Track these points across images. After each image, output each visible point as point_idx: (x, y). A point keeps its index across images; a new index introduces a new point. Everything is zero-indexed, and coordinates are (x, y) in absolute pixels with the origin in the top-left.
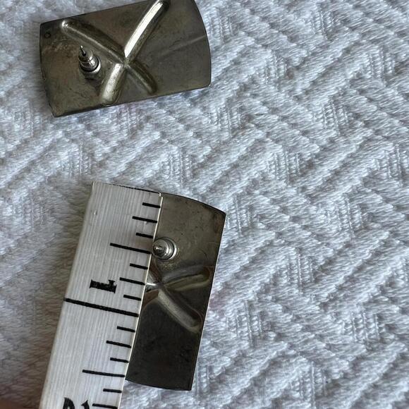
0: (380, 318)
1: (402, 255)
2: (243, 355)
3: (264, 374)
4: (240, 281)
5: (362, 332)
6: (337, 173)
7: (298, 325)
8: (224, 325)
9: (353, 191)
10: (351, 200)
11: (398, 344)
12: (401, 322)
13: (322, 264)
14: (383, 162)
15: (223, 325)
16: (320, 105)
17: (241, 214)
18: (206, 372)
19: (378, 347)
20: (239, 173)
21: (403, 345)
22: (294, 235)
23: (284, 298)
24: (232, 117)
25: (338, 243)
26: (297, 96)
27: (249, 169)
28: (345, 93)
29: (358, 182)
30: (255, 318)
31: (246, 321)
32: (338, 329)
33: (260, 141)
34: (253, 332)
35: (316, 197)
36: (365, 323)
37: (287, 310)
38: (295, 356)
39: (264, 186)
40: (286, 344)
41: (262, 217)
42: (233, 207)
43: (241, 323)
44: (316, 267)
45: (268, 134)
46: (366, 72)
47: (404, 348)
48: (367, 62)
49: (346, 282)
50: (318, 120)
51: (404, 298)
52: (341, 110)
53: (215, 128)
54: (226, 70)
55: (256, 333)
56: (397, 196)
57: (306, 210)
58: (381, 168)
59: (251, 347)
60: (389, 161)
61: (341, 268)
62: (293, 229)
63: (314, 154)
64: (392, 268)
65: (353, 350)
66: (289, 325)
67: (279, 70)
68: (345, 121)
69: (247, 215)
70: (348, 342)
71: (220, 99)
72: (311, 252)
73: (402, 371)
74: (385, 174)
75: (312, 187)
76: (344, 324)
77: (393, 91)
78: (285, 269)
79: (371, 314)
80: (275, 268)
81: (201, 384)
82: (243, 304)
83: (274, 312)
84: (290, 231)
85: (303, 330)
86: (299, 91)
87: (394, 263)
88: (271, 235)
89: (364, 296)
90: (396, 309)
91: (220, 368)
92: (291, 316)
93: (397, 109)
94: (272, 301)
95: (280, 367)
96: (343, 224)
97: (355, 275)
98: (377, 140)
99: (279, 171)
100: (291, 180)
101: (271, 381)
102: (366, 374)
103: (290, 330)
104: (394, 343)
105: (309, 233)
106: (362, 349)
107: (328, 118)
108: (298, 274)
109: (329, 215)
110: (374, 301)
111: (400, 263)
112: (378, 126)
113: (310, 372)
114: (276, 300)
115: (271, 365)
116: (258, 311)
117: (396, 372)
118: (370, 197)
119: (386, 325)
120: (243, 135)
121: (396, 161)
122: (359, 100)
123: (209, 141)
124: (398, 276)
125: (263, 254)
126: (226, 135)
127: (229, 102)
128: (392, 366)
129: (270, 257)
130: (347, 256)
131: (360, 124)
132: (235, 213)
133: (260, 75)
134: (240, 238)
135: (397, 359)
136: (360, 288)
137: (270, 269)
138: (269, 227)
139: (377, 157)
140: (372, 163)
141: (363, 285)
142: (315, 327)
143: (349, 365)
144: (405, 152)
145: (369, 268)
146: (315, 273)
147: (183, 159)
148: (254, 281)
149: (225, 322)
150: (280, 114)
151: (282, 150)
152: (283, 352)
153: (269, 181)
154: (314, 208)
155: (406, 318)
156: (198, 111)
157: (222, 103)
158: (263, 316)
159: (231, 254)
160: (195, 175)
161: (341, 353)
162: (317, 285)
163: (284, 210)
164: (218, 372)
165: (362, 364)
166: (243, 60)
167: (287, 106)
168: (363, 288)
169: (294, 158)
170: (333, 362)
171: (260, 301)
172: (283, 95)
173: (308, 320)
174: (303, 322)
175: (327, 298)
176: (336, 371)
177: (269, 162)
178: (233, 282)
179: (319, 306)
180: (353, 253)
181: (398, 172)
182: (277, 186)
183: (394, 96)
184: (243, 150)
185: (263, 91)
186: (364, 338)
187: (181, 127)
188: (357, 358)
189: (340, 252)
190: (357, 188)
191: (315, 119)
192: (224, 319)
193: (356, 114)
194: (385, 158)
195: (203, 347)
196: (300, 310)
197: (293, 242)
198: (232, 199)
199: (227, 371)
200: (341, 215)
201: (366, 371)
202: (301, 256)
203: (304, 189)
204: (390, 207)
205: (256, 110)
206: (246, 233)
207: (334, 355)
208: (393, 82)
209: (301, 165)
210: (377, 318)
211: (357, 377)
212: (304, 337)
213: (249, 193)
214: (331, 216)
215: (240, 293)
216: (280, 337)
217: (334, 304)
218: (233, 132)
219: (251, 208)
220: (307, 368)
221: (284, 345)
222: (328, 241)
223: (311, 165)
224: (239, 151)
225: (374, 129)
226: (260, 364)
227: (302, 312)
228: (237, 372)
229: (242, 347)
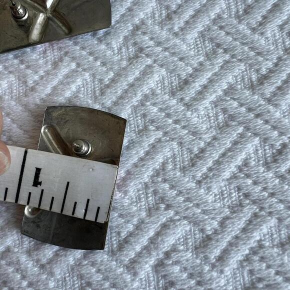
0: (239, 189)
1: (253, 143)
2: (142, 222)
3: (158, 234)
4: (138, 169)
5: (226, 200)
6: (205, 87)
7: (181, 197)
8: (128, 201)
9: (217, 99)
10: (216, 106)
11: (251, 207)
12: (253, 191)
13: (196, 153)
14: (238, 78)
15: (126, 202)
16: (192, 39)
17: (137, 120)
18: (116, 236)
19: (237, 210)
20: (134, 91)
21: (256, 207)
22: (176, 133)
23: (170, 179)
24: (128, 49)
25: (207, 137)
26: (175, 33)
27: (142, 87)
28: (209, 29)
29: (220, 93)
30: (149, 195)
31: (143, 197)
32: (210, 198)
33: (150, 66)
34: (149, 205)
35: (191, 105)
36: (228, 193)
37: (172, 187)
38: (179, 220)
39: (153, 99)
40: (173, 212)
41: (152, 121)
42: (131, 116)
43: (140, 199)
44: (192, 155)
45: (155, 61)
46: (224, 13)
47: (256, 209)
48: (224, 6)
49: (214, 165)
50: (190, 50)
51: (255, 173)
52: (207, 42)
53: (116, 58)
54: (123, 16)
55: (151, 206)
56: (248, 101)
57: (184, 114)
58: (237, 82)
59: (148, 216)
60: (242, 76)
61: (210, 155)
62: (175, 129)
63: (189, 74)
64: (246, 153)
65: (221, 213)
66: (175, 198)
67: (161, 14)
68: (210, 49)
69: (141, 121)
70: (217, 208)
71: (119, 37)
72: (188, 145)
73: (255, 225)
74: (239, 86)
75: (187, 98)
76: (213, 195)
77: (243, 26)
78: (170, 158)
79: (232, 187)
80: (163, 158)
81: (112, 245)
82: (141, 185)
83: (164, 190)
84: (173, 130)
85: (184, 201)
86: (176, 29)
87: (247, 149)
88: (160, 134)
89: (227, 174)
90: (249, 182)
91: (126, 233)
92: (176, 192)
93: (246, 39)
94: (161, 182)
95: (169, 229)
96: (211, 123)
97: (220, 160)
98: (233, 62)
99: (163, 88)
100: (173, 94)
101: (162, 239)
102: (230, 229)
103: (175, 202)
104: (249, 206)
105: (187, 131)
106: (227, 212)
107: (198, 48)
108: (179, 161)
109: (200, 117)
110: (234, 177)
111: (252, 149)
112: (234, 52)
113: (190, 231)
114: (165, 181)
115: (162, 228)
116: (152, 189)
117: (251, 227)
118: (229, 103)
119: (244, 194)
120: (137, 62)
121: (246, 77)
122: (219, 34)
123: (112, 68)
124: (251, 158)
125: (154, 149)
126: (124, 63)
127: (126, 38)
128: (248, 222)
129: (159, 150)
130: (214, 146)
131: (221, 51)
132: (133, 119)
133: (147, 18)
134: (137, 137)
135: (252, 217)
136: (224, 169)
137: (160, 159)
138: (158, 128)
139: (234, 74)
140: (230, 79)
141: (226, 166)
142: (193, 198)
143: (218, 224)
144: (253, 70)
145: (229, 154)
146: (192, 160)
147: (93, 82)
148: (148, 168)
149: (128, 199)
150: (163, 46)
151: (165, 73)
152: (171, 218)
153: (157, 95)
154: (190, 113)
155: (256, 188)
156: (103, 47)
157: (121, 40)
158: (155, 193)
159: (131, 149)
160: (102, 94)
161: (212, 216)
162: (193, 168)
163: (168, 116)
164: (124, 235)
165: (227, 222)
166: (135, 7)
167: (168, 40)
168: (226, 168)
169: (174, 78)
170: (207, 222)
171: (153, 182)
172: (165, 32)
173: (188, 193)
174: (184, 195)
175: (201, 177)
176: (209, 228)
177: (157, 81)
178: (133, 170)
179: (196, 183)
180: (218, 144)
181: (248, 84)
182: (163, 98)
183: (244, 30)
184: (137, 73)
185: (150, 29)
186: (228, 204)
187: (91, 58)
188: (224, 219)
189: (209, 144)
190: (220, 97)
191: (188, 48)
192: (127, 197)
193: (218, 44)
194: (239, 75)
195: (113, 218)
196: (182, 187)
197: (176, 138)
198: (130, 109)
199: (131, 234)
200: (209, 117)
201: (230, 227)
202: (182, 148)
203: (182, 99)
204: (243, 109)
205: (146, 44)
206: (141, 134)
207: (207, 217)
208: (243, 19)
209: (179, 83)
210: (236, 189)
211: (223, 232)
212: (185, 206)
213: (143, 105)
214: (202, 118)
215: (138, 178)
216: (168, 207)
217: (206, 181)
218: (129, 61)
219: (144, 116)
220: (188, 228)
221: (171, 213)
222: (200, 136)
223: (186, 82)
224: (134, 74)
225: (230, 54)
226: (154, 228)
227: (183, 188)
228: (137, 234)
229: (141, 216)
